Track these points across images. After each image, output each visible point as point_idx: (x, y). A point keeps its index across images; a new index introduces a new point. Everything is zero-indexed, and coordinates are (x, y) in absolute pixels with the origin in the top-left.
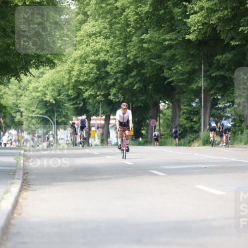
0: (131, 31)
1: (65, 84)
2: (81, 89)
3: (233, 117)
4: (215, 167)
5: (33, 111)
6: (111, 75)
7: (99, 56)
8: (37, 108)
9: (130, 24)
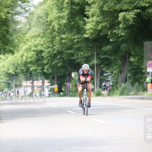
0: (56, 34)
1: (19, 63)
2: (28, 66)
3: (112, 81)
4: (102, 108)
5: (2, 79)
6: (45, 58)
7: (37, 48)
8: (4, 77)
9: (55, 30)
